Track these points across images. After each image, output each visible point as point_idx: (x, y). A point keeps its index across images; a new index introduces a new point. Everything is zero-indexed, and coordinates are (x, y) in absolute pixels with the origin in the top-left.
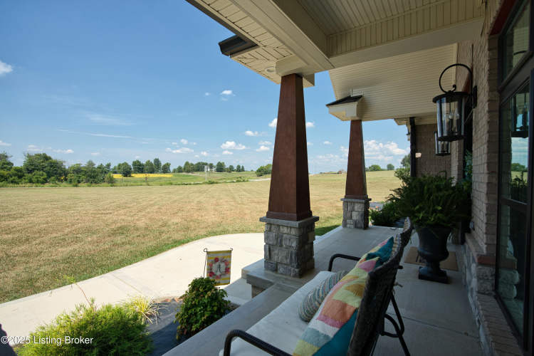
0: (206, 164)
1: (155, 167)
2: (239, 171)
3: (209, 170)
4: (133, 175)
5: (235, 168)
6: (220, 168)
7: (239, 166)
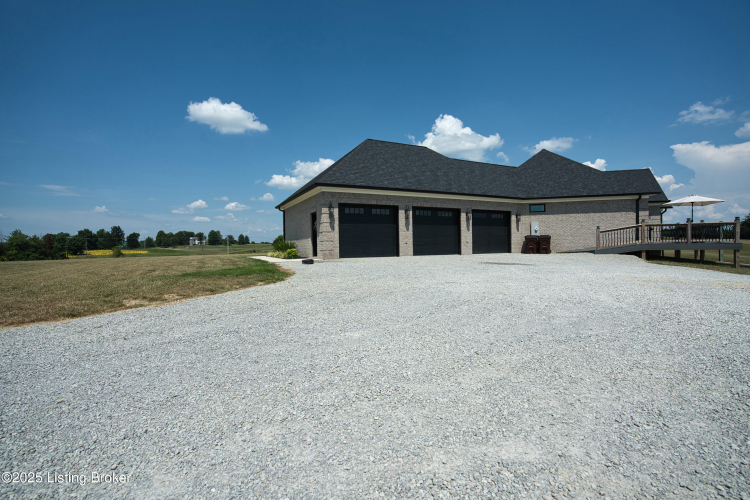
0: (192, 234)
1: (113, 240)
2: (243, 243)
3: (197, 242)
4: (85, 252)
5: (236, 239)
6: (215, 239)
7: (241, 237)
